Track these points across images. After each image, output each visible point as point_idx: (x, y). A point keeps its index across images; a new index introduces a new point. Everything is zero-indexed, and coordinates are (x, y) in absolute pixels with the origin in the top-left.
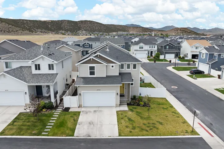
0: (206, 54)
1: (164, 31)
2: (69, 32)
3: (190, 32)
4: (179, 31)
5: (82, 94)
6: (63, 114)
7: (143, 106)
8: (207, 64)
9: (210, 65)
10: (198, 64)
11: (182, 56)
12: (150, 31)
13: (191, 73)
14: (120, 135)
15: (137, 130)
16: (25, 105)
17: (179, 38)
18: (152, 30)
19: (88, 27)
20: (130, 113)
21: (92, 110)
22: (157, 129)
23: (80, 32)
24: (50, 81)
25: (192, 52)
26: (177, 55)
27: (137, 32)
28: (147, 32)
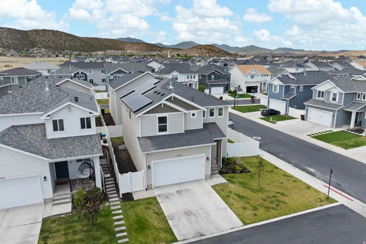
0: (281, 86)
1: (181, 49)
2: (12, 51)
3: (219, 52)
4: (203, 50)
5: (152, 166)
6: (128, 207)
7: (240, 173)
8: (283, 100)
9: (287, 102)
10: (269, 101)
11: (232, 89)
12: (159, 49)
13: (263, 115)
14: (245, 224)
15: (261, 211)
16: (43, 201)
17: (213, 61)
18: (162, 48)
19: (49, 41)
20: (231, 186)
21: (173, 190)
22: (285, 203)
23: (36, 51)
24: (93, 149)
25: (246, 82)
26: (227, 89)
27: (138, 51)
28: (154, 51)
